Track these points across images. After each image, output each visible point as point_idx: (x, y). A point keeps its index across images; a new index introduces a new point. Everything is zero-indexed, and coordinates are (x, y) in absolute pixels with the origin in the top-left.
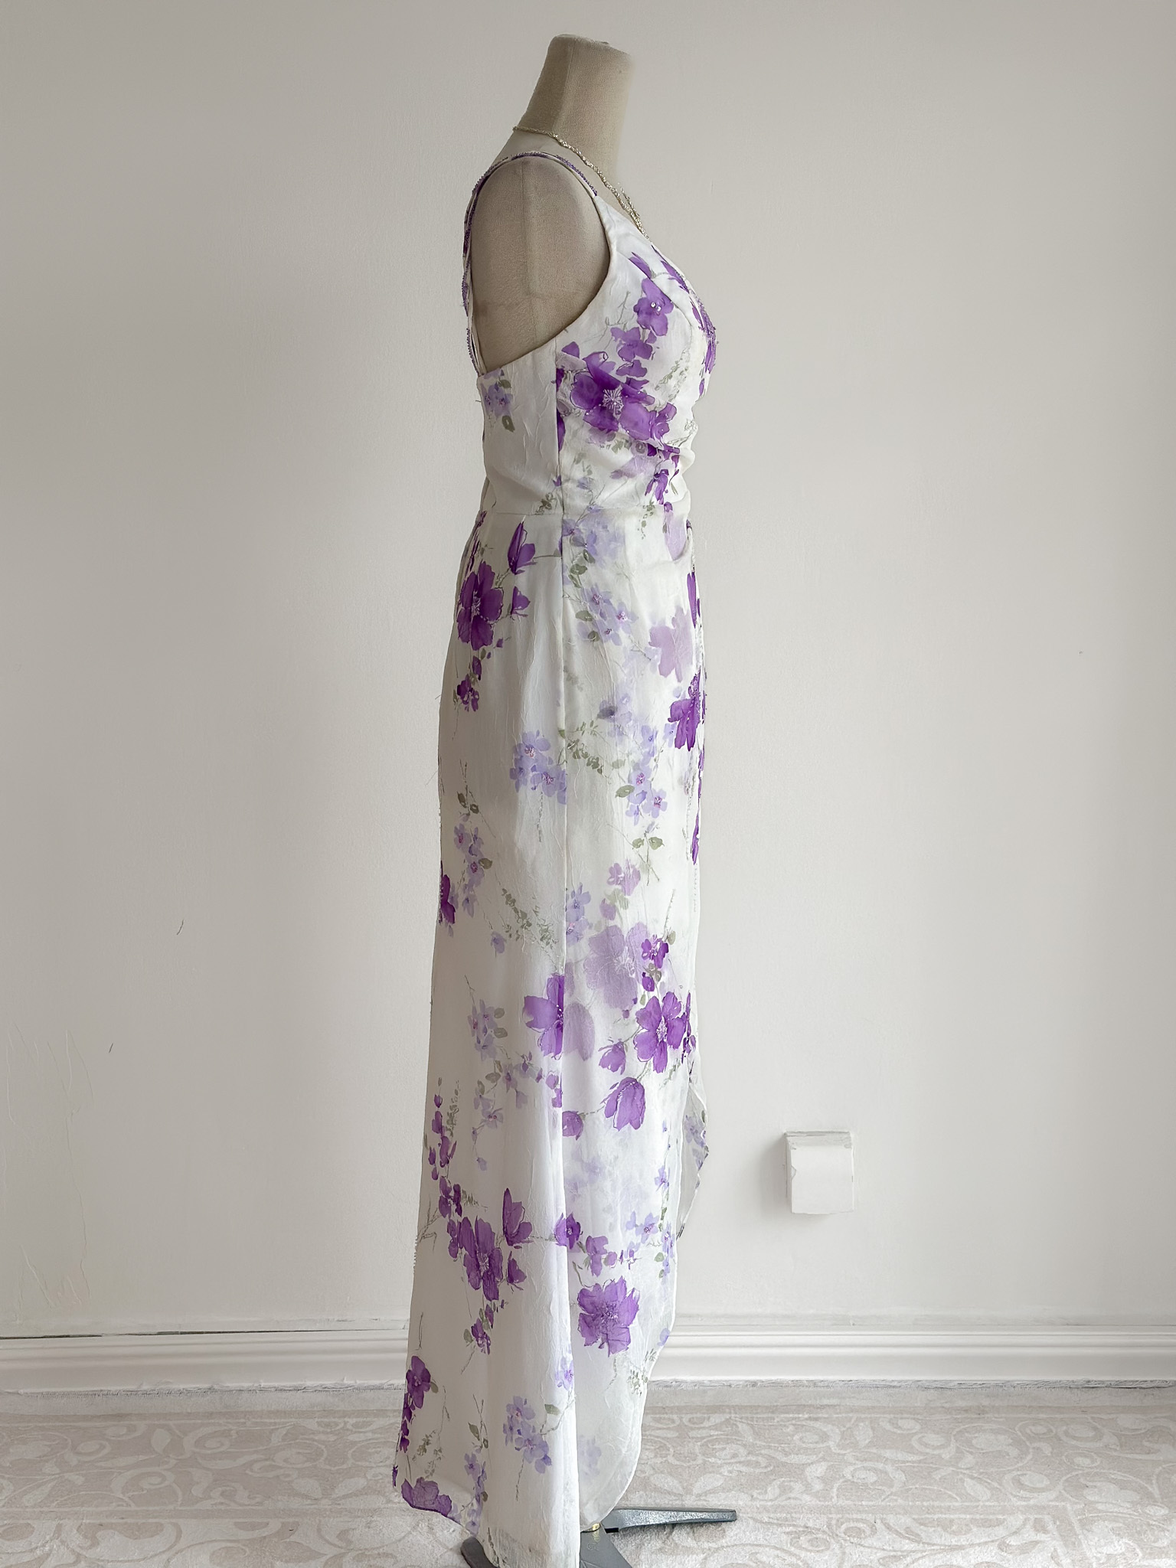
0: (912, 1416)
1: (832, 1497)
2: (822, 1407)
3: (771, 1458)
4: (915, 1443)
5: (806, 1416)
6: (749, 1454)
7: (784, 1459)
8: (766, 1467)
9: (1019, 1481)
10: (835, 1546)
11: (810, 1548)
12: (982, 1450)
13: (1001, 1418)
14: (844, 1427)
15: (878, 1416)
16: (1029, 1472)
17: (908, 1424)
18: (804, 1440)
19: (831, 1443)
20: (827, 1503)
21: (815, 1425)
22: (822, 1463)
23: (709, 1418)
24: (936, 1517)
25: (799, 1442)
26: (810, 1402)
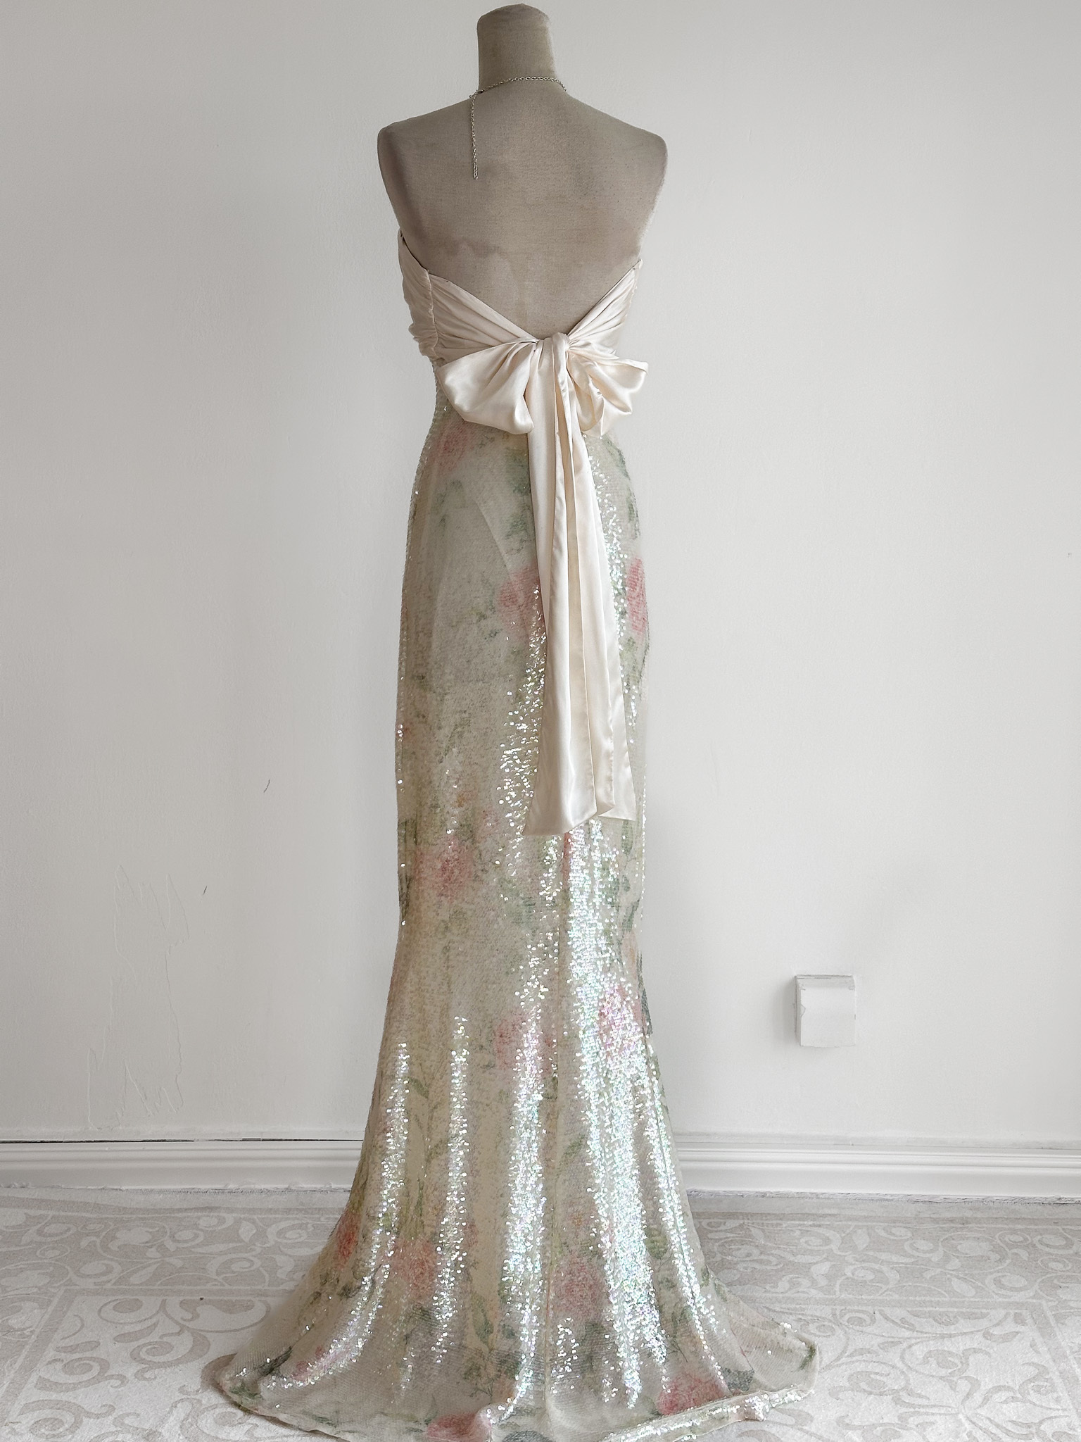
0: (904, 1225)
2: (824, 1216)
4: (907, 1247)
5: (811, 1223)
6: (761, 1253)
7: (792, 1259)
8: (776, 1265)
9: (1000, 1281)
10: (839, 1332)
11: (818, 1333)
12: (967, 1254)
13: (983, 1227)
14: (844, 1233)
15: (874, 1224)
16: (1009, 1274)
17: (900, 1232)
18: (810, 1243)
19: (833, 1246)
20: (831, 1297)
21: (818, 1231)
22: (826, 1263)
23: (725, 1223)
24: (928, 1309)
25: (805, 1245)
26: (813, 1212)
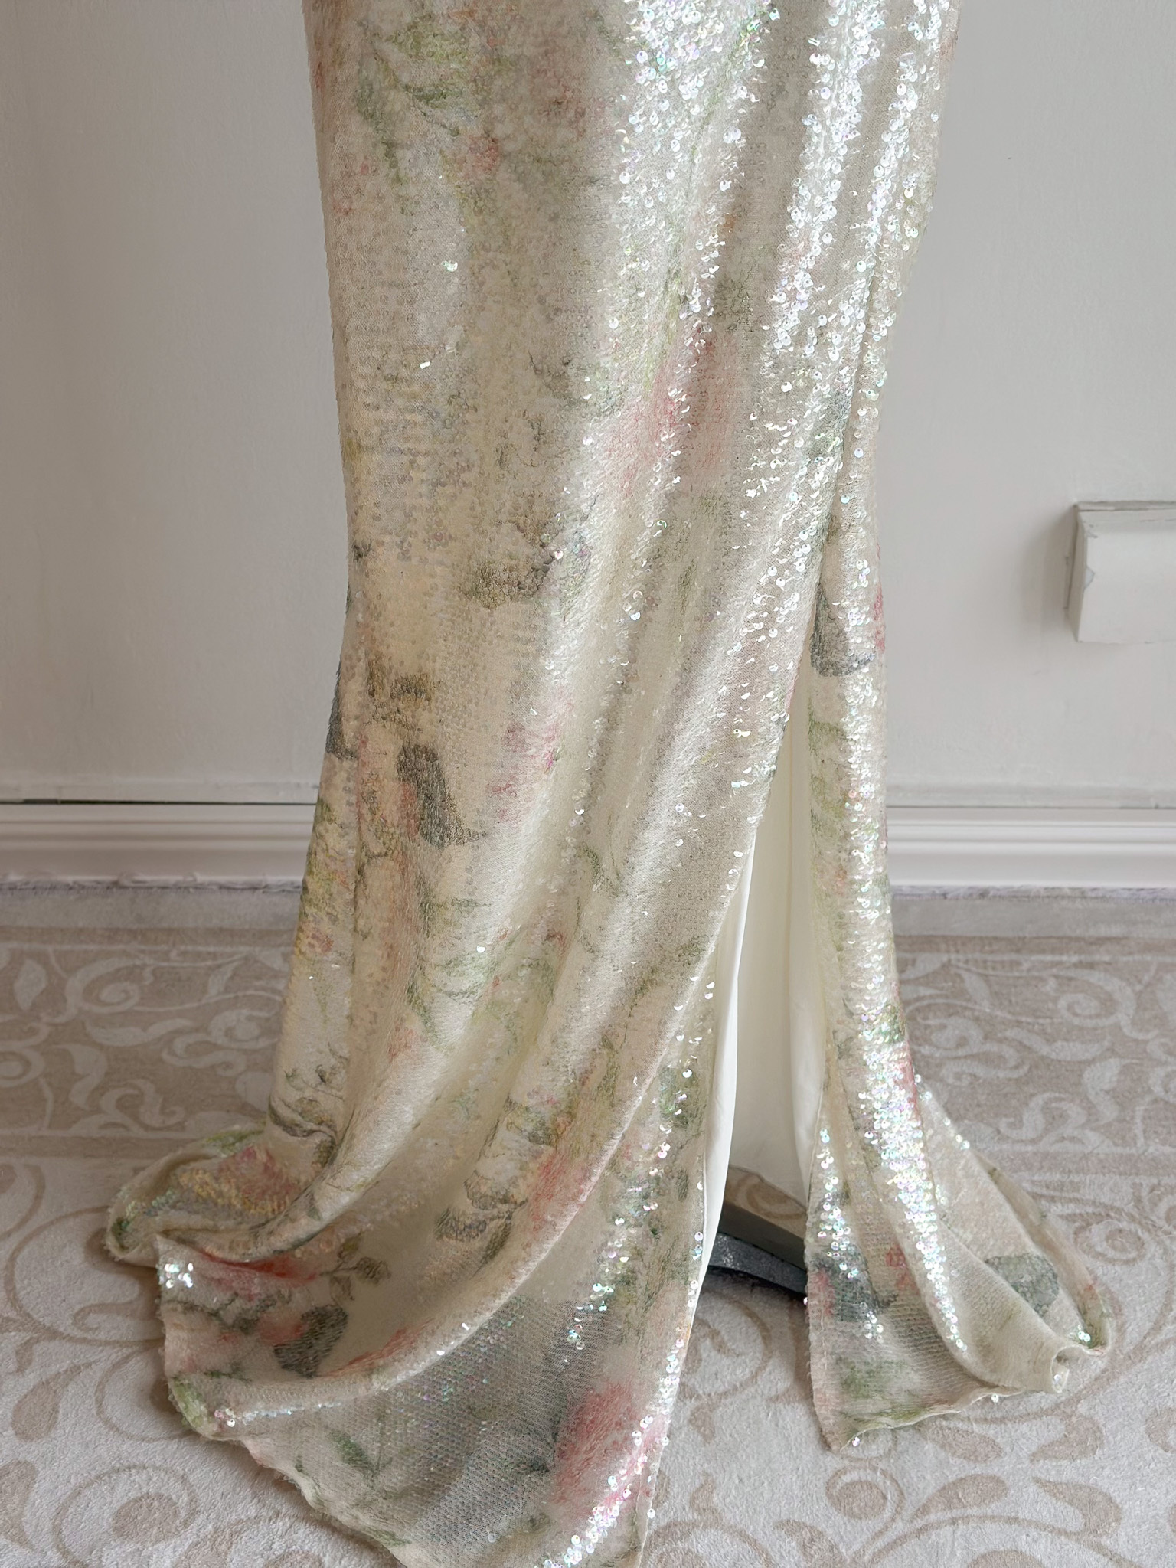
1: (1135, 1139)
2: (1098, 942)
3: (1022, 1047)
5: (1075, 959)
6: (986, 1038)
7: (1045, 1050)
8: (1017, 1067)
10: (1152, 1249)
11: (1111, 1254)
14: (1140, 982)
18: (1079, 1011)
19: (1123, 1017)
20: (1127, 1151)
21: (1091, 979)
22: (1112, 1061)
23: (914, 961)
25: (1066, 1014)
26: (1079, 932)
